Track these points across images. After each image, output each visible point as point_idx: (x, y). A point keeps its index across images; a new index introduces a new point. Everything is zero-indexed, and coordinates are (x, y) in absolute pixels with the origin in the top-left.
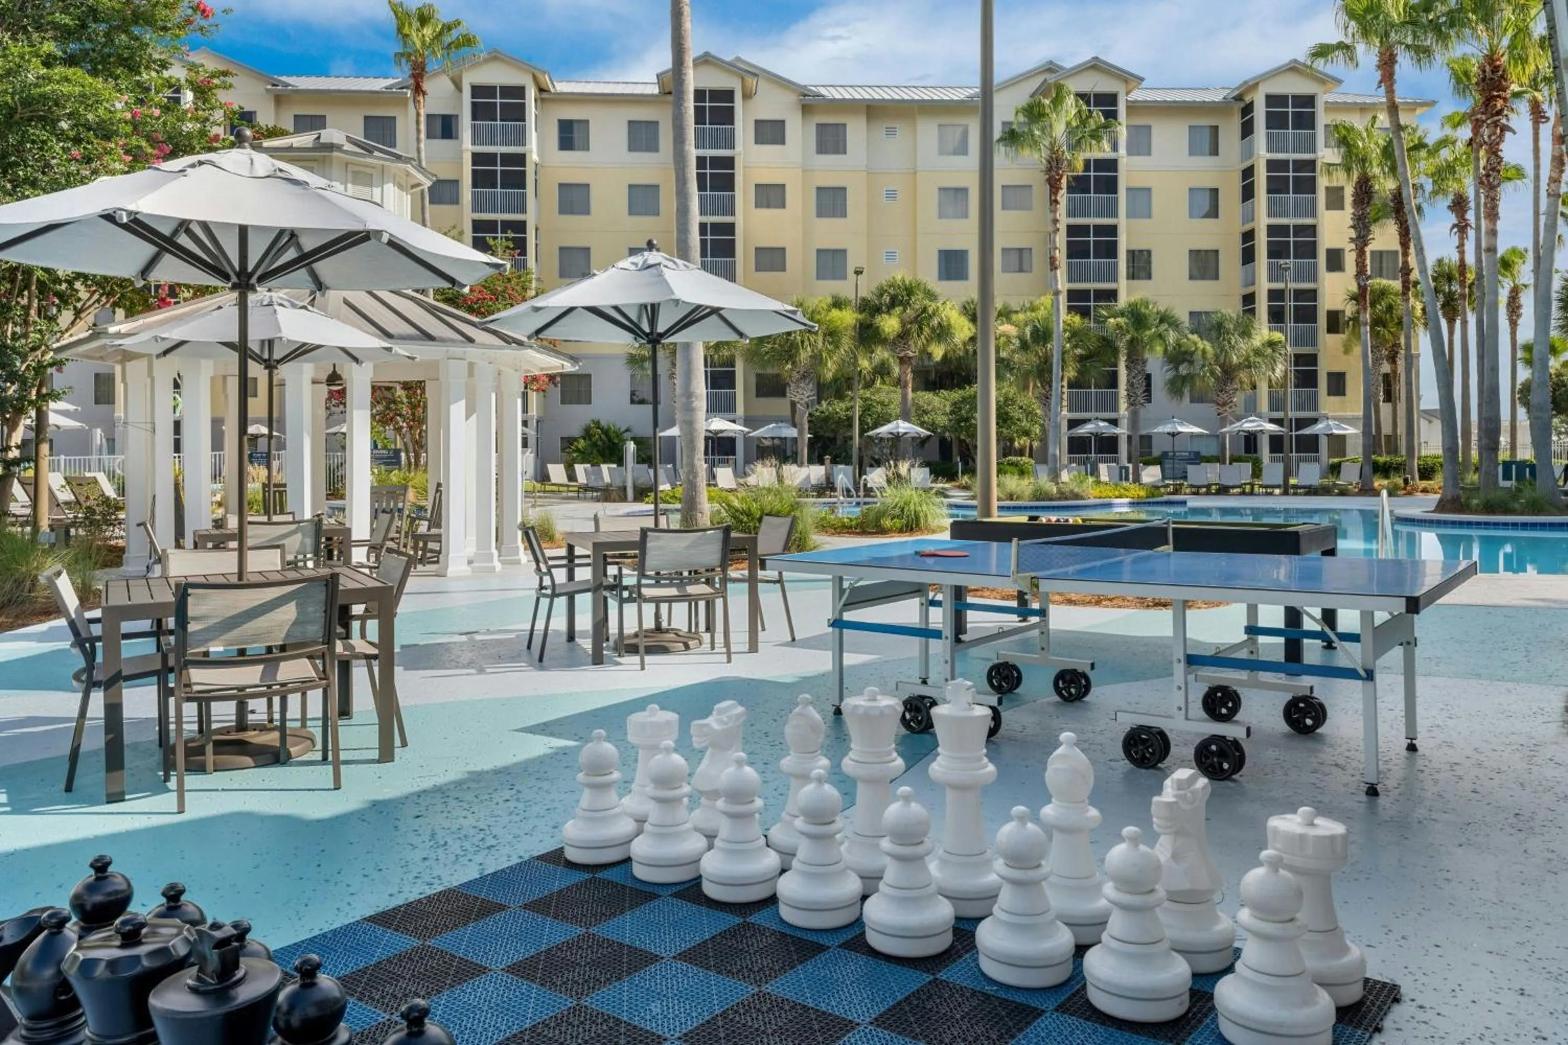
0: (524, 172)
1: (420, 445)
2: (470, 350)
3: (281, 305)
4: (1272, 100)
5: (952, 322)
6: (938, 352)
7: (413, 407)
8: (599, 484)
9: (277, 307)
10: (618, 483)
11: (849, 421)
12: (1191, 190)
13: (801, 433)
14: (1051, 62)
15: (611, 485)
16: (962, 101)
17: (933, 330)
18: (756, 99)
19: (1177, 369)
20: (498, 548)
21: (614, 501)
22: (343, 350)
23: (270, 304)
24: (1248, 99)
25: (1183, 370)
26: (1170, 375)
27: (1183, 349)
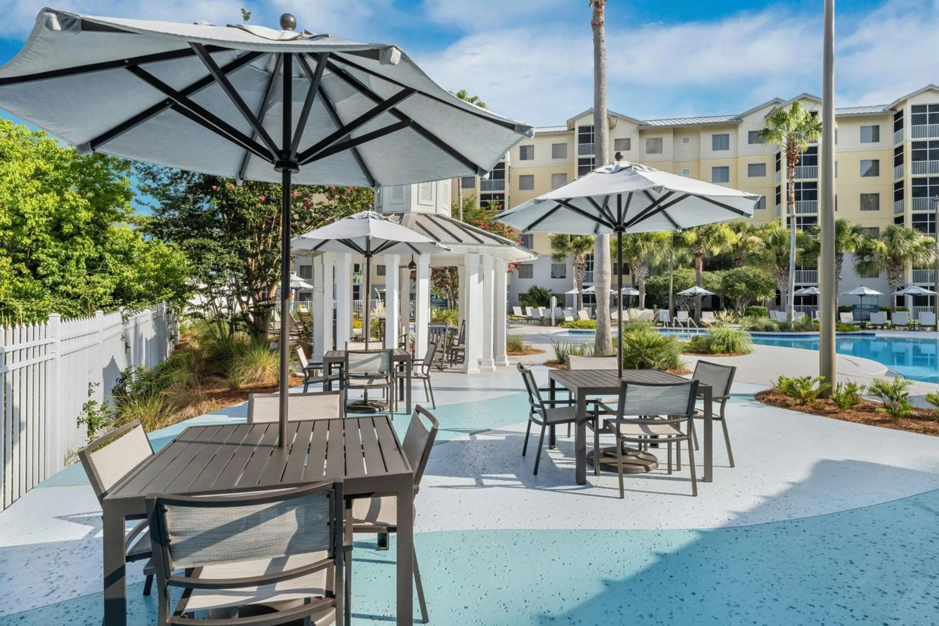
0: (504, 171)
1: (456, 297)
2: (481, 247)
3: (373, 218)
4: (915, 108)
5: (726, 234)
6: (716, 251)
7: (453, 280)
8: (537, 317)
9: (370, 219)
10: (547, 316)
11: (666, 287)
12: (862, 161)
13: (641, 293)
14: (777, 98)
15: (543, 317)
16: (726, 122)
17: (715, 238)
18: (615, 129)
19: (862, 259)
20: (494, 357)
21: (546, 326)
22: (408, 244)
23: (367, 218)
24: (899, 110)
25: (867, 259)
26: (858, 262)
27: (868, 247)
